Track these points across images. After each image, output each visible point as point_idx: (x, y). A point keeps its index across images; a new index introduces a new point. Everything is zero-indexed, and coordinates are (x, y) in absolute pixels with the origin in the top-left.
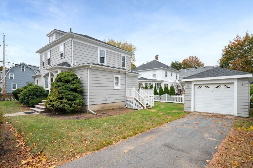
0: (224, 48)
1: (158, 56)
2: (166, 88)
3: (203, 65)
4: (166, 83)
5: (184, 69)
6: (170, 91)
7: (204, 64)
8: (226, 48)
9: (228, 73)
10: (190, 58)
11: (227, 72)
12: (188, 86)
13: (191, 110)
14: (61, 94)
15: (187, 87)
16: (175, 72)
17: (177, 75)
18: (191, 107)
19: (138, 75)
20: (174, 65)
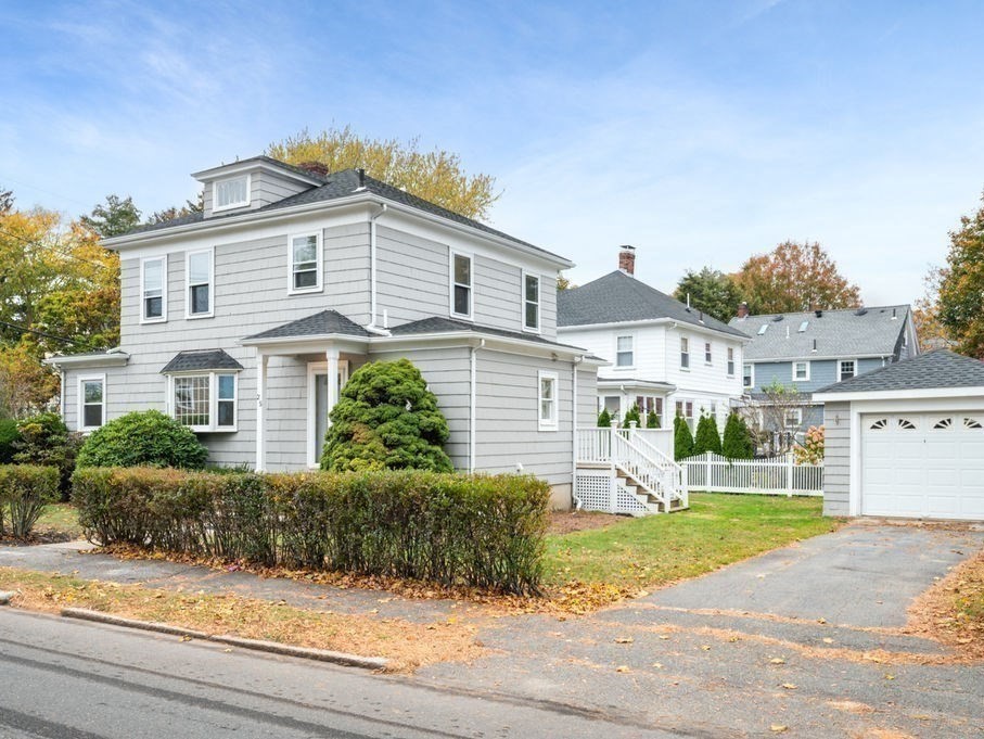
0: (958, 228)
1: (631, 251)
2: (707, 425)
3: (854, 295)
4: (684, 397)
5: (755, 319)
6: (725, 437)
7: (858, 289)
8: (969, 227)
9: (976, 378)
10: (780, 252)
11: (972, 370)
12: (838, 421)
13: (848, 510)
14: (394, 451)
15: (832, 424)
16: (721, 339)
17: (731, 357)
18: (851, 500)
19: (596, 367)
20: (697, 294)
